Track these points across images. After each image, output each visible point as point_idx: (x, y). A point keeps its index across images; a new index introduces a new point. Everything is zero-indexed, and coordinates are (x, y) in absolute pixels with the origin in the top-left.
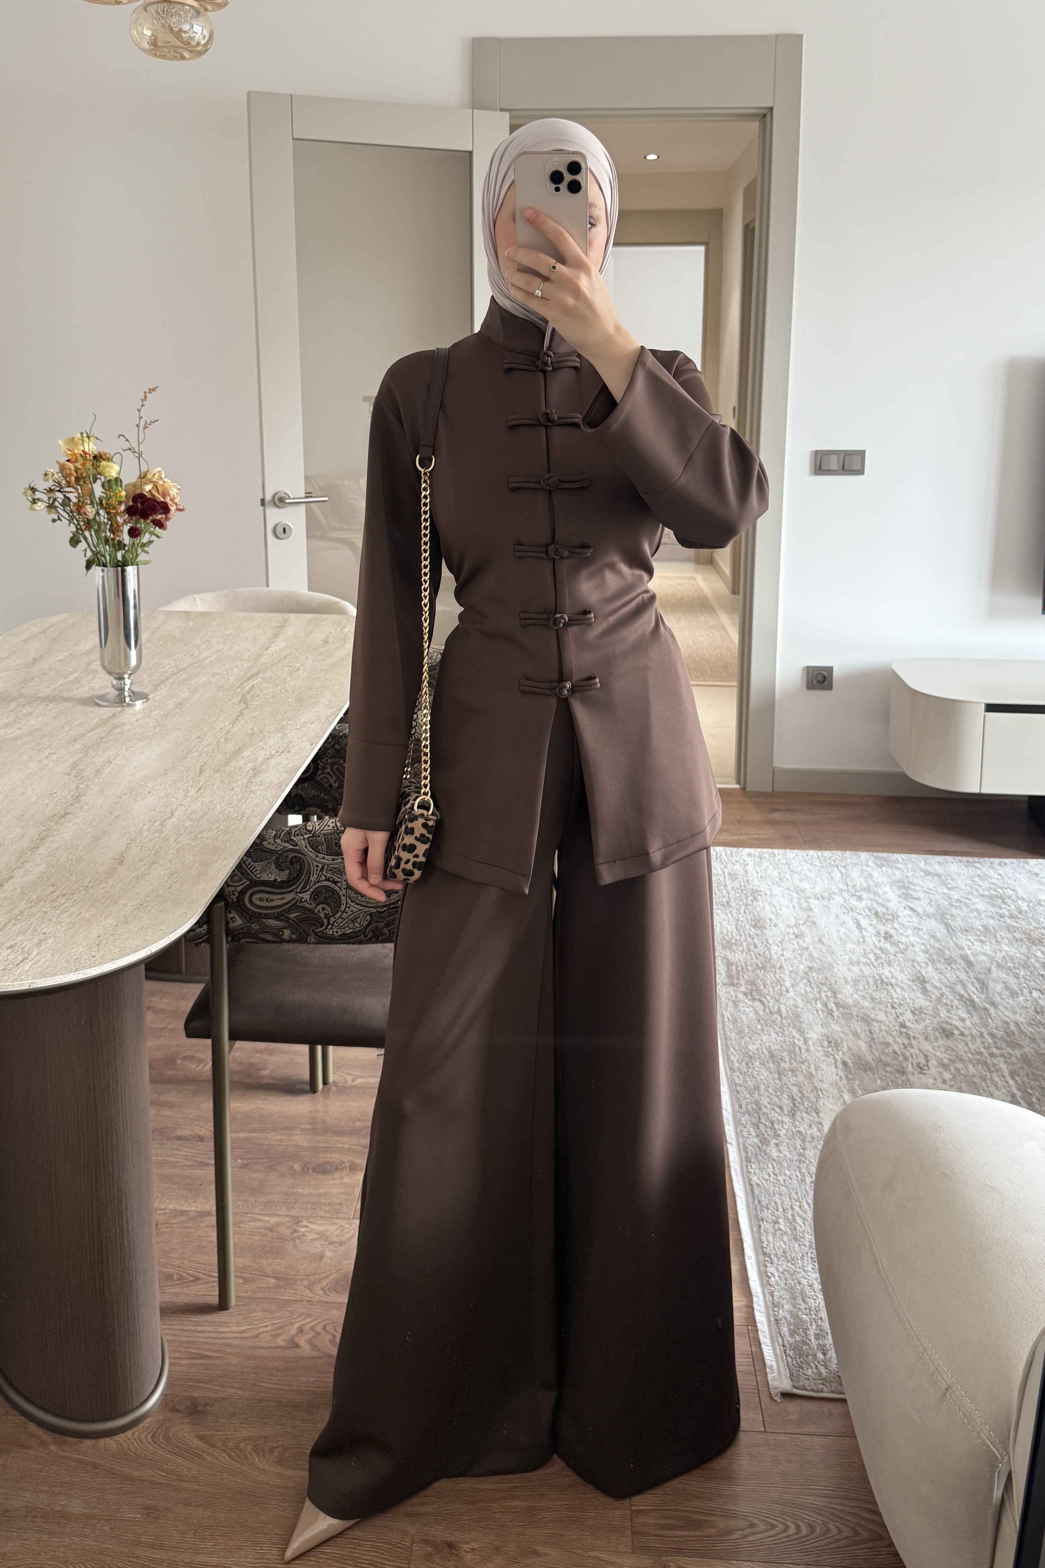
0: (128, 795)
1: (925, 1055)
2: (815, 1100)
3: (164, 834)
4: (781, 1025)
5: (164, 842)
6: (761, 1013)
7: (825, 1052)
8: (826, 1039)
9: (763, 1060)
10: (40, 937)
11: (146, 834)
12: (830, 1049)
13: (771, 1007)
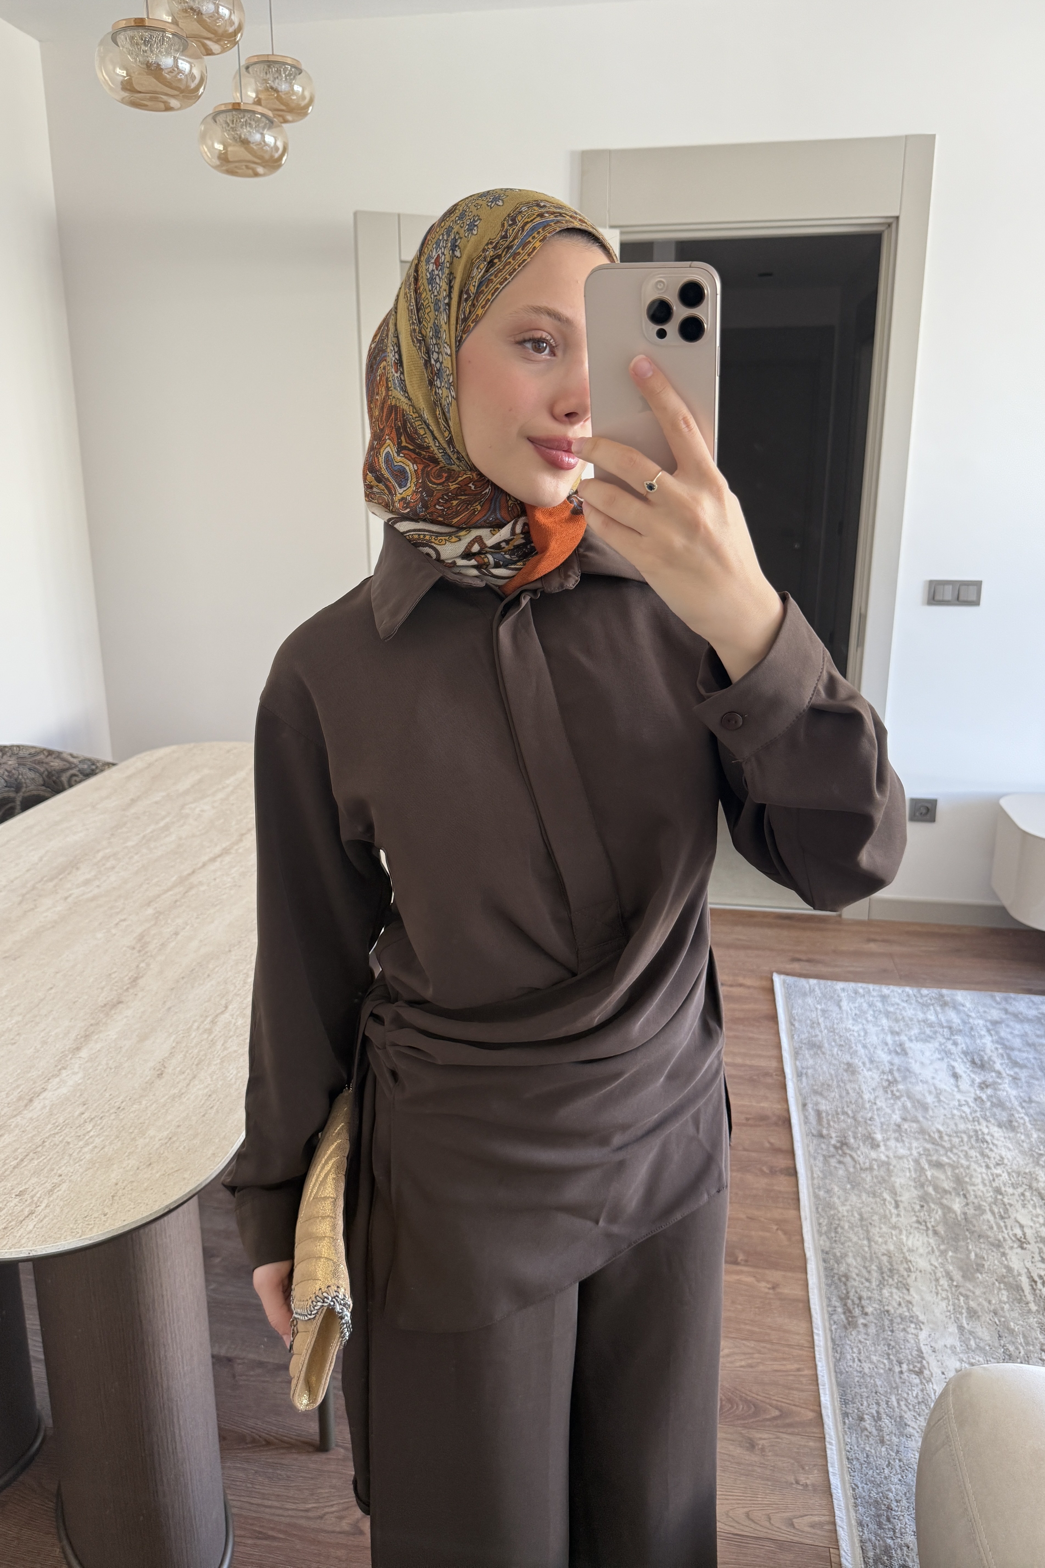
0: (186, 979)
1: (1022, 1227)
2: (905, 1274)
3: (212, 1036)
4: (871, 1184)
5: (210, 1047)
6: (852, 1170)
7: (917, 1216)
8: (917, 1202)
9: (852, 1224)
10: (55, 1181)
11: (193, 1034)
12: (922, 1214)
13: (861, 1162)
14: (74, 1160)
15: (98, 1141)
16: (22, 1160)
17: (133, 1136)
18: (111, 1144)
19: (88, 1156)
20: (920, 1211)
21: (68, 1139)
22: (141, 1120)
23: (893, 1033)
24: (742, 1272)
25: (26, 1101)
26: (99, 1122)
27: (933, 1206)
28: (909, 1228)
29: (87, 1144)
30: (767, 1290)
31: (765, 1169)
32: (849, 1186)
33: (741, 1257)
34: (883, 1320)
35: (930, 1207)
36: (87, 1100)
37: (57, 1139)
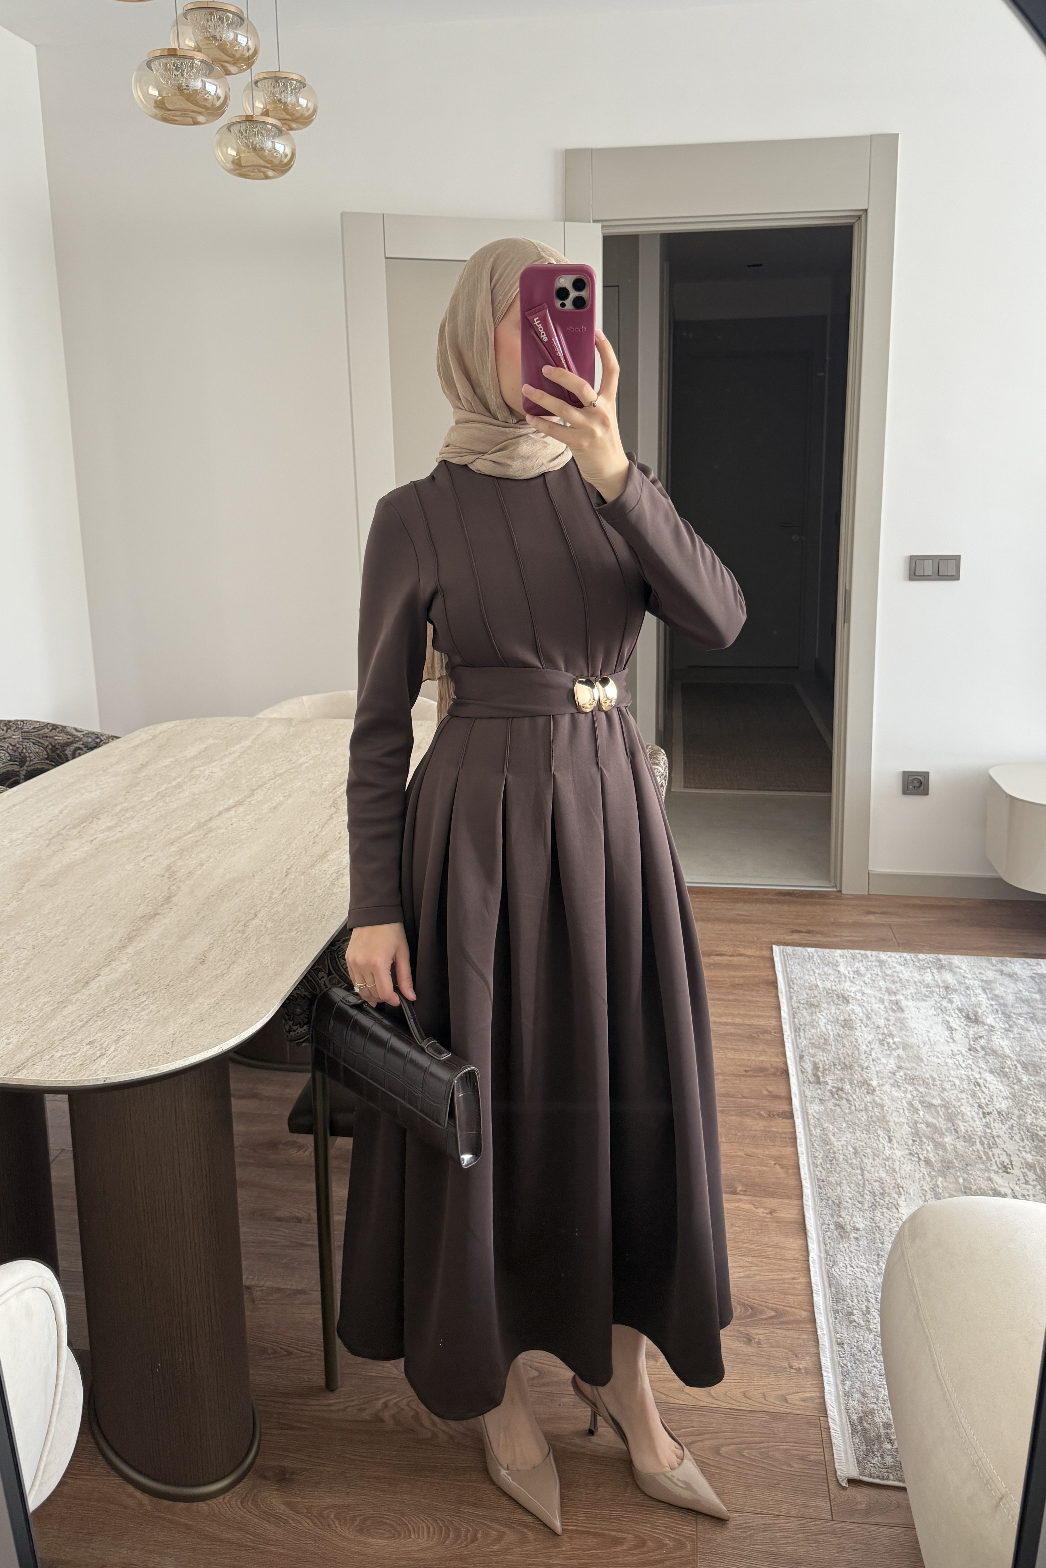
0: (215, 897)
1: (1009, 1155)
2: (896, 1196)
3: (246, 935)
4: (867, 1123)
5: (245, 942)
6: (847, 1111)
7: (909, 1150)
8: (911, 1137)
9: (846, 1157)
10: (119, 1034)
11: (228, 934)
12: (914, 1148)
13: (857, 1105)
14: (134, 1020)
15: (152, 1007)
16: (87, 1022)
17: (184, 1003)
18: (164, 1009)
19: (146, 1018)
20: (913, 1146)
21: (125, 1007)
22: (190, 992)
23: (889, 991)
24: (741, 1200)
25: (82, 984)
26: (151, 995)
27: (924, 1140)
28: (902, 1158)
29: (143, 1010)
30: (765, 1215)
31: (762, 1113)
32: (844, 1125)
33: (740, 1188)
34: (874, 1234)
35: (921, 1141)
36: (138, 981)
37: (116, 1007)
